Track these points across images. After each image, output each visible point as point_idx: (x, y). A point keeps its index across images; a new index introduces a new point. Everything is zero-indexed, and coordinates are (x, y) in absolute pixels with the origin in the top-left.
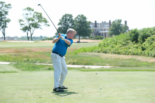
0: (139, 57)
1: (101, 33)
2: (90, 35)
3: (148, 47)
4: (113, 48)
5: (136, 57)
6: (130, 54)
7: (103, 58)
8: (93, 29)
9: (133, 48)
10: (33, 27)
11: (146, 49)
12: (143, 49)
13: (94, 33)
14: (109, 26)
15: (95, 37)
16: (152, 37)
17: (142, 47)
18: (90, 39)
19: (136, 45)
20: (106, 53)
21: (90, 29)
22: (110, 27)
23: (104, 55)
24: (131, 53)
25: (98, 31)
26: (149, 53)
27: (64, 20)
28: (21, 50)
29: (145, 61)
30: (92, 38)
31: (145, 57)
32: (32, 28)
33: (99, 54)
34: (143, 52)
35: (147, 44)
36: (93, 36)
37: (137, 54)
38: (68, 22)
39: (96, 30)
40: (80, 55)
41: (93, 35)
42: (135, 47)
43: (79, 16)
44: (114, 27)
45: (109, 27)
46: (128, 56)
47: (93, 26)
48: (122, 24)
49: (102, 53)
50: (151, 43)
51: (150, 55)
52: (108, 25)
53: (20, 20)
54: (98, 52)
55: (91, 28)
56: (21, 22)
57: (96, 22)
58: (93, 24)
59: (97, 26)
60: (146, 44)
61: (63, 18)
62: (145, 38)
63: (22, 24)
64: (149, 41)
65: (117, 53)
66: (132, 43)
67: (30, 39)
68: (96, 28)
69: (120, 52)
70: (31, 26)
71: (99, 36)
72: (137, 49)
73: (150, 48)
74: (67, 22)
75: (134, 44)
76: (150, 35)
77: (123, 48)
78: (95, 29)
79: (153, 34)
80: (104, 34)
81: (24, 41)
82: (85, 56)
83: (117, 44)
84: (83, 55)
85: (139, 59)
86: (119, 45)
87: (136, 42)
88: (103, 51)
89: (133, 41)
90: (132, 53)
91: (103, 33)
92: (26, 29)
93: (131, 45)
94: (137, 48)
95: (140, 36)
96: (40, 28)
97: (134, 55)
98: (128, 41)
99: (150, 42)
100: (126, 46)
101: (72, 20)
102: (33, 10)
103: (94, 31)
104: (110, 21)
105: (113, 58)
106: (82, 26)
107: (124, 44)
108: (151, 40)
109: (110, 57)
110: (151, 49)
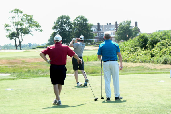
0: (148, 64)
2: (92, 41)
3: (157, 53)
5: (144, 65)
6: (138, 62)
8: (95, 33)
9: (141, 55)
10: (22, 33)
11: (155, 55)
12: (153, 56)
13: (97, 38)
15: (98, 43)
16: (161, 42)
17: (151, 54)
18: (93, 45)
19: (145, 52)
21: (92, 34)
24: (140, 61)
25: (102, 36)
26: (158, 59)
27: (60, 23)
28: (13, 61)
30: (95, 45)
31: (154, 64)
32: (20, 34)
34: (152, 58)
35: (157, 50)
36: (96, 42)
37: (145, 61)
38: (65, 25)
39: (100, 34)
42: (144, 54)
43: (78, 17)
44: (121, 30)
45: (115, 30)
46: (136, 63)
47: (95, 29)
48: (131, 26)
50: (161, 49)
51: (159, 62)
52: (114, 28)
53: (5, 25)
55: (93, 32)
56: (6, 27)
57: (99, 24)
58: (95, 26)
59: (101, 29)
60: (155, 50)
61: (58, 21)
62: (154, 44)
63: (8, 30)
65: (125, 61)
67: (19, 48)
69: (128, 60)
70: (19, 32)
72: (145, 56)
73: (160, 54)
74: (63, 25)
75: (143, 50)
76: (160, 40)
77: (131, 54)
78: (98, 33)
79: (163, 39)
81: (12, 51)
82: (89, 65)
83: (124, 51)
85: (147, 66)
86: (127, 53)
87: (145, 48)
89: (141, 48)
92: (13, 35)
93: (139, 51)
94: (146, 54)
95: (149, 41)
96: (31, 34)
97: (142, 62)
98: (136, 48)
99: (160, 48)
100: (135, 53)
101: (69, 22)
102: (21, 12)
103: (96, 36)
104: (116, 23)
106: (83, 30)
107: (132, 51)
108: (161, 46)
110: (160, 55)
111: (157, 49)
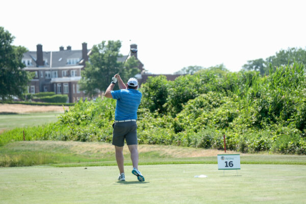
0: (167, 148)
1: (56, 83)
2: (24, 90)
3: (188, 124)
4: (102, 127)
5: (159, 149)
6: (145, 142)
7: (78, 153)
8: (30, 71)
9: (152, 126)
11: (184, 128)
12: (178, 129)
13: (35, 83)
14: (82, 61)
15: (37, 96)
16: (198, 99)
17: (175, 125)
18: (24, 102)
19: (160, 120)
20: (84, 140)
21: (24, 72)
22: (83, 64)
23: (79, 146)
24: (148, 140)
25: (47, 78)
26: (190, 138)
29: (180, 157)
30: (30, 101)
31: (181, 148)
33: (67, 143)
34: (176, 135)
35: (187, 117)
36: (33, 94)
37: (162, 142)
39: (42, 72)
40: (15, 149)
41: (30, 92)
42: (158, 125)
44: (97, 65)
45: (80, 64)
46: (141, 146)
47: (31, 61)
48: (121, 56)
49: (75, 140)
50: (198, 115)
51: (192, 143)
52: (78, 60)
54: (63, 140)
55: (25, 69)
57: (39, 47)
58: (30, 54)
59: (46, 60)
60: (184, 116)
62: (181, 102)
64: (192, 110)
66: (151, 114)
68: (40, 68)
71: (52, 93)
72: (162, 130)
73: (195, 125)
75: (156, 117)
76: (195, 94)
78: (38, 71)
79: (201, 92)
80: (66, 86)
82: (30, 148)
83: (111, 117)
84: (24, 148)
85: (167, 153)
87: (160, 112)
88: (76, 137)
89: (152, 110)
90: (152, 139)
91: (62, 84)
93: (147, 119)
94: (163, 126)
95: (169, 96)
97: (154, 143)
98: (140, 110)
99: (195, 112)
103: (34, 78)
104: (85, 45)
105: (102, 152)
108: (197, 107)
109: (96, 151)
110: (195, 128)
111: (188, 115)
